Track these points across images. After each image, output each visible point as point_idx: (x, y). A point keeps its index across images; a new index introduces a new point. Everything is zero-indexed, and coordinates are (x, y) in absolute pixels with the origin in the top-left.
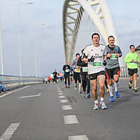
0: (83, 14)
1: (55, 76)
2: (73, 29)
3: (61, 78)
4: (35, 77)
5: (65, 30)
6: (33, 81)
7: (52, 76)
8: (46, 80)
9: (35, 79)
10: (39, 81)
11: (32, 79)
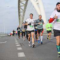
0: (29, 2)
1: (14, 33)
2: (23, 9)
3: (16, 34)
4: (4, 33)
5: (19, 10)
6: (3, 35)
7: (12, 33)
8: (9, 35)
9: (3, 34)
10: (6, 35)
11: (2, 34)
